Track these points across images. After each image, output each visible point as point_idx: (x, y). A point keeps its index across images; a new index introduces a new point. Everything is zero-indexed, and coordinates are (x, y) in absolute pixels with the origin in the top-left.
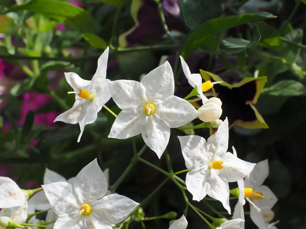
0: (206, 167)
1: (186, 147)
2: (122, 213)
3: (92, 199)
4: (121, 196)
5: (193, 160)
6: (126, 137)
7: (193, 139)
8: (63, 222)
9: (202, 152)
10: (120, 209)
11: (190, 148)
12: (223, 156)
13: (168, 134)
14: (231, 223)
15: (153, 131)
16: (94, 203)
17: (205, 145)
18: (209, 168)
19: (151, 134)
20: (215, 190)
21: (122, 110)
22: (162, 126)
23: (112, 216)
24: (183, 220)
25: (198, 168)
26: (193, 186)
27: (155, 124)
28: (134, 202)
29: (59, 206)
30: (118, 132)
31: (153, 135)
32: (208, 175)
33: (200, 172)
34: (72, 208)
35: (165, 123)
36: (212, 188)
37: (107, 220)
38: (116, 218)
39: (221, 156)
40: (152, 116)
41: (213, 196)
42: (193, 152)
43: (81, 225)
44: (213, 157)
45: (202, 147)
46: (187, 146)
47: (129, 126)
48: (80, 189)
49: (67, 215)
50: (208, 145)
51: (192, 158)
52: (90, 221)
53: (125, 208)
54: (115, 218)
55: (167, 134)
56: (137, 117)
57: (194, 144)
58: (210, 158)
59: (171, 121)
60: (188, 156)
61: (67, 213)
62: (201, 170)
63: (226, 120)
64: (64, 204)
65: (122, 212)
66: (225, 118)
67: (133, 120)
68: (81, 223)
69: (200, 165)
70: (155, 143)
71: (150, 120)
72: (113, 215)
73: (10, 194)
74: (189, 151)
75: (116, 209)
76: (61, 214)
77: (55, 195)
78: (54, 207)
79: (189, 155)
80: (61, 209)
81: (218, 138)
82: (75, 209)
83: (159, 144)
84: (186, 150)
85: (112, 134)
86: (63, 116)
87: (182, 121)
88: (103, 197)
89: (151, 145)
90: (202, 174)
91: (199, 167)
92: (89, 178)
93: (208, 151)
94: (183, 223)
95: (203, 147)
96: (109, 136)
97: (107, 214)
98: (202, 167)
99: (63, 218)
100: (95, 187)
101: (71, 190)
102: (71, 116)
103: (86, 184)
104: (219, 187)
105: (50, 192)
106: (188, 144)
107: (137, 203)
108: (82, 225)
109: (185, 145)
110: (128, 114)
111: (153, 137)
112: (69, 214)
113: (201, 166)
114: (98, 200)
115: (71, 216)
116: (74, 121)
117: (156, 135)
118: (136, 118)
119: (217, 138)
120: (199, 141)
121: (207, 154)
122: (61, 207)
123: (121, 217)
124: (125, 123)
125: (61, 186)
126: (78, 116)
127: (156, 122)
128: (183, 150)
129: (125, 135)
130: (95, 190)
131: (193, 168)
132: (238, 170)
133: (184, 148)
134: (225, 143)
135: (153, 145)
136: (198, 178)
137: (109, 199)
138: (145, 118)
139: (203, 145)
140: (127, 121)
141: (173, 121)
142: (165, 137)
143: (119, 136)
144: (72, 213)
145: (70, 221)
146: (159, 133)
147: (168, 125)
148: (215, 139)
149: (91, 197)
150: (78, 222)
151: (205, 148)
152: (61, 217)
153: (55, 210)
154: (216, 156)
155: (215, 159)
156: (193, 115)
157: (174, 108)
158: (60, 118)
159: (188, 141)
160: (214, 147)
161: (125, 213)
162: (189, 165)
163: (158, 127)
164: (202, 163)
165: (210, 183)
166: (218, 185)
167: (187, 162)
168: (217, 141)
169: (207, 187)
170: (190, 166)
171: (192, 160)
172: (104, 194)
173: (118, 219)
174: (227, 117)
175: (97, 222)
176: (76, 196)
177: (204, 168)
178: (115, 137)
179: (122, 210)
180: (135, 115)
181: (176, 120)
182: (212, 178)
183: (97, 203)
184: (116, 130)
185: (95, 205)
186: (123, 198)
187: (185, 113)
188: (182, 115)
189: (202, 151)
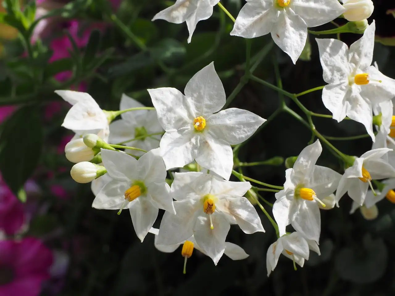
0: (346, 81)
1: (325, 53)
2: (244, 131)
3: (206, 112)
4: (244, 111)
5: (332, 71)
6: (252, 36)
7: (333, 44)
8: (171, 138)
9: (343, 62)
10: (242, 126)
11: (330, 55)
12: (366, 70)
13: (305, 35)
14: (375, 153)
15: (287, 30)
16: (210, 117)
17: (347, 53)
18: (350, 83)
19: (283, 33)
20: (356, 111)
21: (247, 2)
22: (297, 25)
23: (231, 134)
24: (317, 146)
25: (337, 82)
26: (332, 103)
27: (288, 21)
28: (260, 118)
29: (167, 118)
30: (243, 29)
31: (287, 34)
32: (349, 92)
33: (339, 87)
34: (182, 122)
35: (301, 20)
36: (353, 108)
37: (225, 139)
38: (237, 137)
39: (364, 69)
40: (285, 10)
41: (355, 117)
42: (333, 60)
43: (193, 144)
44: (355, 70)
45: (343, 55)
46: (327, 52)
47: (255, 23)
48: (192, 99)
49: (175, 130)
50: (350, 53)
51: (331, 67)
52: (204, 139)
53: (249, 125)
54: (235, 137)
55: (303, 34)
56: (265, 11)
57: (335, 51)
58: (352, 71)
59: (308, 18)
60: (327, 65)
61: (176, 128)
62: (341, 84)
63: (373, 23)
64: (173, 115)
65: (245, 129)
66: (372, 21)
67: (261, 15)
68: (193, 140)
69: (340, 77)
70: (289, 45)
71: (282, 16)
72: (234, 134)
73: (89, 114)
74: (328, 59)
75: (237, 126)
76: (169, 129)
77: (163, 103)
78: (161, 119)
79: (329, 63)
80: (169, 122)
81: (363, 46)
82: (185, 123)
83: (293, 45)
84: (325, 57)
85: (235, 31)
86: (164, 14)
87: (322, 18)
88: (220, 111)
89: (284, 47)
90: (341, 89)
91: (339, 80)
92: (203, 86)
93: (349, 61)
94: (317, 150)
95: (345, 55)
96: (232, 33)
97: (225, 131)
98: (342, 81)
99: (170, 134)
100: (211, 98)
101: (182, 99)
102: (175, 14)
103: (200, 93)
104: (361, 108)
105: (157, 99)
106: (328, 50)
107: (263, 119)
108: (195, 144)
109: (324, 50)
110: (254, 8)
111: (287, 37)
112: (178, 130)
113: (340, 80)
114: (214, 113)
115: (180, 132)
116: (178, 20)
117: (289, 34)
118: (265, 13)
119: (361, 46)
120: (341, 47)
121: (349, 65)
122: (169, 119)
123: (243, 136)
124: (251, 18)
125: (170, 92)
126: (184, 13)
127: (290, 19)
128: (322, 56)
129: (252, 33)
130: (210, 102)
131: (332, 80)
132: (384, 88)
133: (323, 54)
134: (370, 53)
135: (287, 46)
136: (337, 94)
137: (228, 114)
138: (276, 13)
139: (344, 53)
140: (253, 16)
141: (311, 18)
142: (301, 38)
143: (243, 34)
144: (181, 128)
145: (180, 138)
146: (293, 33)
147: (306, 24)
148: (359, 47)
149: (205, 110)
150: (190, 140)
151: (346, 57)
152: (168, 133)
153: (162, 122)
154: (358, 69)
155: (357, 72)
156: (337, 12)
157: (313, 2)
158: (160, 15)
159: (328, 45)
160: (356, 56)
161: (249, 131)
162: (326, 76)
163: (293, 25)
164: (342, 75)
165: (350, 102)
166: (360, 105)
167: (326, 73)
168: (361, 49)
169: (347, 106)
170: (328, 78)
171: (330, 70)
172: (222, 107)
173: (239, 138)
174: (374, 20)
175: (213, 140)
176: (187, 108)
177: (344, 83)
178: (239, 34)
179: (244, 127)
180: (264, 9)
181: (315, 17)
182: (353, 96)
183: (213, 118)
184: (240, 26)
185: (210, 120)
186: (245, 113)
187: (326, 8)
188: (323, 11)
189: (343, 60)
